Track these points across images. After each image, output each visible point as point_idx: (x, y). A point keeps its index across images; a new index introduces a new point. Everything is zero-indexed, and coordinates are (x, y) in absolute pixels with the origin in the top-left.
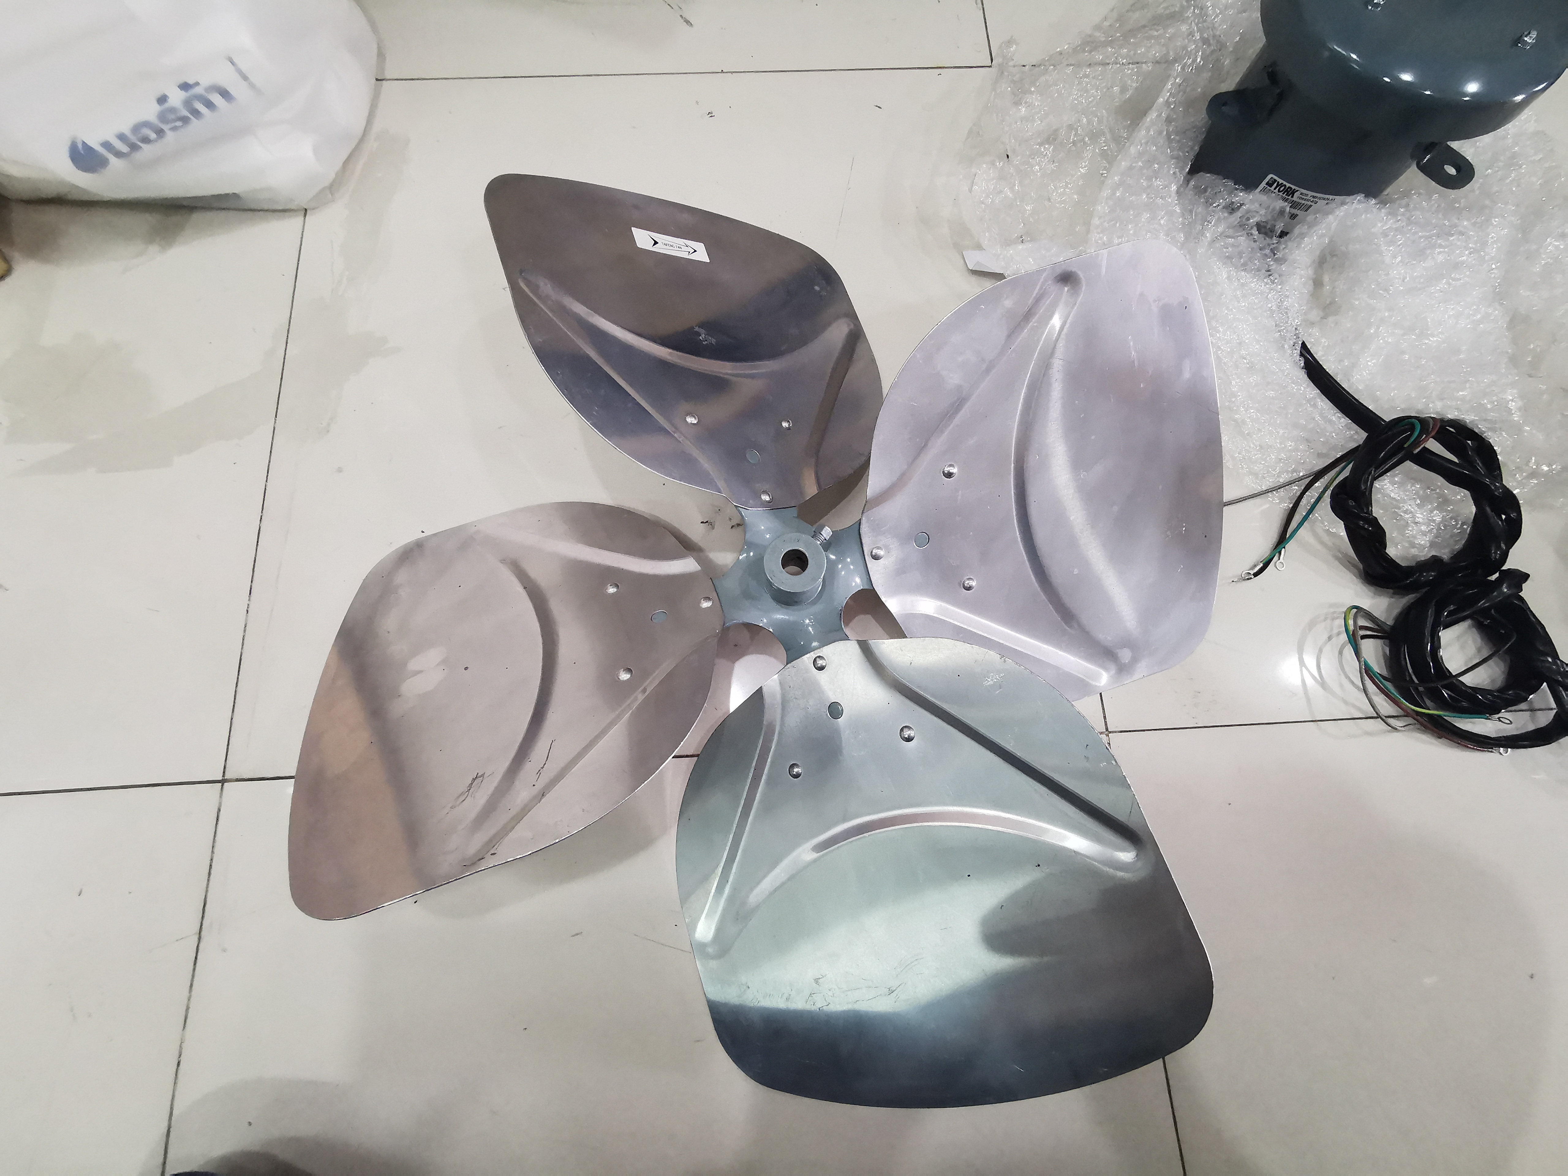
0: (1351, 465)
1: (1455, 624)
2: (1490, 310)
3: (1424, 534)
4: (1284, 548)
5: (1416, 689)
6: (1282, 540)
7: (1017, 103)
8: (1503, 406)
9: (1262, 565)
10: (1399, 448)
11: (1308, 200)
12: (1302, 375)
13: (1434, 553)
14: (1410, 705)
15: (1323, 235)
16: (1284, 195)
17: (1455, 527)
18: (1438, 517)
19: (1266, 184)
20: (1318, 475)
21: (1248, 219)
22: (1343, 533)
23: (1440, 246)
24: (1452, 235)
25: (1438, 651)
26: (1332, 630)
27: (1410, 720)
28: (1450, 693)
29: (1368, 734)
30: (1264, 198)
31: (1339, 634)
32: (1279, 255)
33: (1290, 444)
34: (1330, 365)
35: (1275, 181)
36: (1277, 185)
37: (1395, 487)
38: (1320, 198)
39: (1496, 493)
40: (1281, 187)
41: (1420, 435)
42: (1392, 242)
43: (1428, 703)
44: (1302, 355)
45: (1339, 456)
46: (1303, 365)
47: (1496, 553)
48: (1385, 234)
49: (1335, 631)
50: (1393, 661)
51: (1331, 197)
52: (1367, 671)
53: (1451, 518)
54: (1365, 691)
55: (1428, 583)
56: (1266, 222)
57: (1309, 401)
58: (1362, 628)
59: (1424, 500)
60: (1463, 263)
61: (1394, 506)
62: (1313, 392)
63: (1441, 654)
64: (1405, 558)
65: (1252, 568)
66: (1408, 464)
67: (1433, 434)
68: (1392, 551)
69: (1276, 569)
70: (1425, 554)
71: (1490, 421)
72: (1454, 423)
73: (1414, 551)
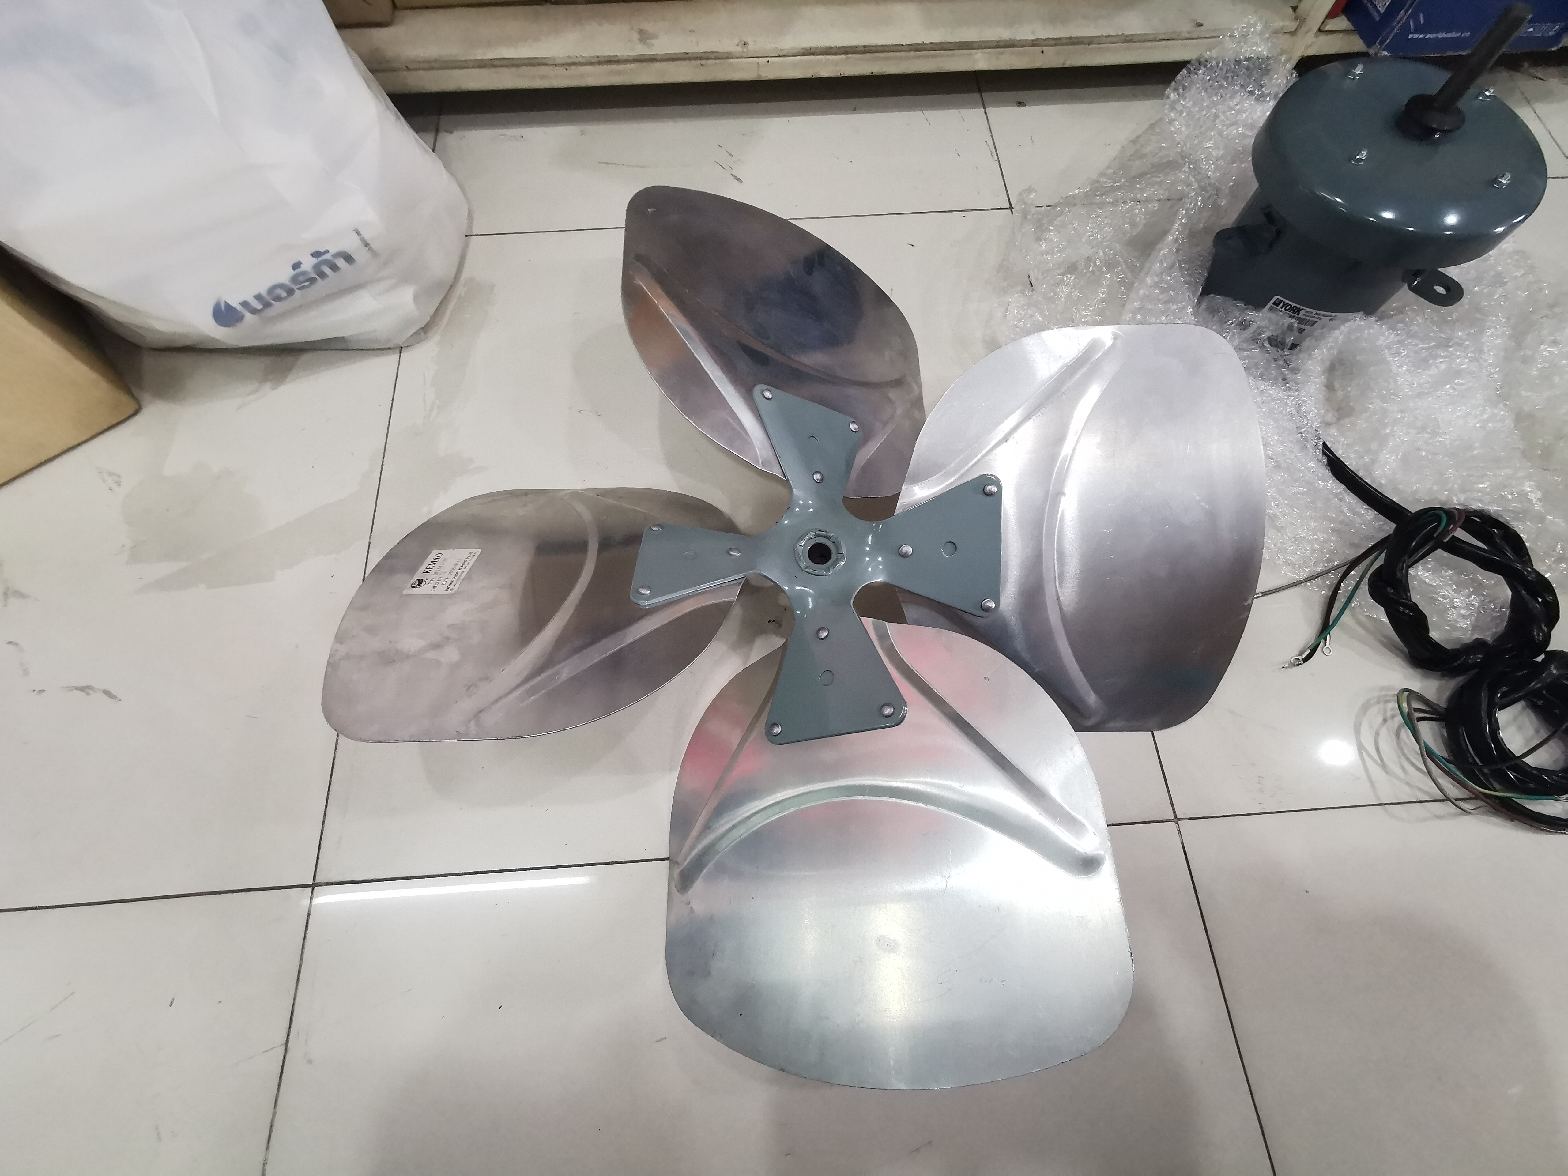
0: (1383, 555)
1: (1508, 706)
2: (1496, 411)
3: (1464, 617)
4: (1329, 634)
5: (1480, 770)
6: (1326, 627)
7: (1039, 239)
8: (1523, 496)
9: (1309, 651)
10: (1428, 538)
11: (1313, 317)
12: (1327, 473)
13: (1476, 636)
14: (1477, 787)
15: (1332, 347)
16: (1290, 313)
17: (1493, 610)
18: (1475, 601)
19: (1273, 304)
20: (1353, 564)
21: (1260, 334)
22: (1384, 619)
23: (1442, 357)
24: (1451, 346)
25: (1498, 732)
26: (1385, 711)
27: (1480, 803)
28: (1516, 774)
29: (1439, 817)
30: (1273, 316)
31: (1393, 717)
32: (1292, 365)
33: (1322, 536)
34: (1351, 462)
35: (1282, 301)
36: (1283, 304)
37: (1429, 574)
38: (1324, 315)
39: (1529, 578)
40: (1287, 306)
41: (1448, 525)
42: (1398, 354)
43: (1497, 786)
44: (1324, 454)
45: (1371, 546)
46: (1326, 463)
47: (1538, 635)
48: (1389, 348)
49: (1389, 714)
50: (1453, 742)
51: (1334, 314)
52: (1428, 753)
53: (1490, 602)
54: (1430, 773)
55: (1475, 665)
56: (1277, 336)
57: (1336, 495)
58: (1416, 710)
59: (1459, 586)
60: (1464, 369)
61: (1431, 592)
62: (1338, 488)
63: (1501, 735)
64: (1448, 641)
65: (1301, 654)
66: (1439, 552)
67: (1460, 523)
68: (1434, 634)
69: (1323, 654)
70: (1468, 637)
71: (1513, 512)
72: (1480, 514)
73: (1457, 634)
